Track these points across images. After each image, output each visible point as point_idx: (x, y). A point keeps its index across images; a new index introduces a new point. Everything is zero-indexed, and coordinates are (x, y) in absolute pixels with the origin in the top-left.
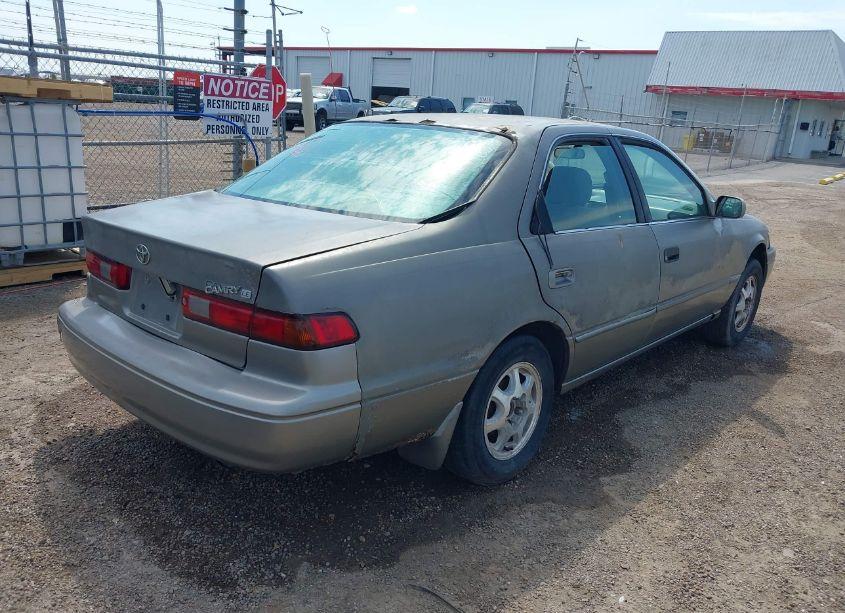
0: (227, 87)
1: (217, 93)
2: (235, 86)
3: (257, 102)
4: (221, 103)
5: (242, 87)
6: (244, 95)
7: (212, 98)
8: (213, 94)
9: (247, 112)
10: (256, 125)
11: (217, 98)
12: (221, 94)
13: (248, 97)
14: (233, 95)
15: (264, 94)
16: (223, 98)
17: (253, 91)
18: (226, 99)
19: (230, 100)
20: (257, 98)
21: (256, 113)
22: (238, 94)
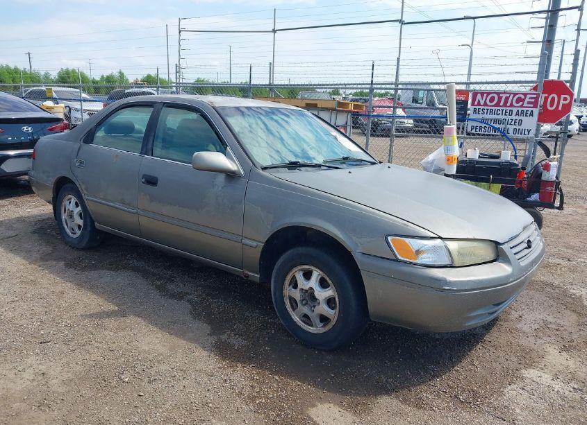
0: (492, 100)
1: (482, 103)
2: (500, 99)
3: (520, 109)
4: (485, 111)
5: (507, 99)
6: (508, 104)
7: (477, 107)
8: (479, 104)
9: (510, 117)
10: (517, 127)
11: (482, 108)
12: (485, 104)
13: (512, 105)
14: (498, 104)
15: (529, 103)
16: (487, 107)
17: (517, 102)
18: (490, 108)
19: (494, 108)
20: (522, 106)
21: (518, 118)
22: (501, 104)
